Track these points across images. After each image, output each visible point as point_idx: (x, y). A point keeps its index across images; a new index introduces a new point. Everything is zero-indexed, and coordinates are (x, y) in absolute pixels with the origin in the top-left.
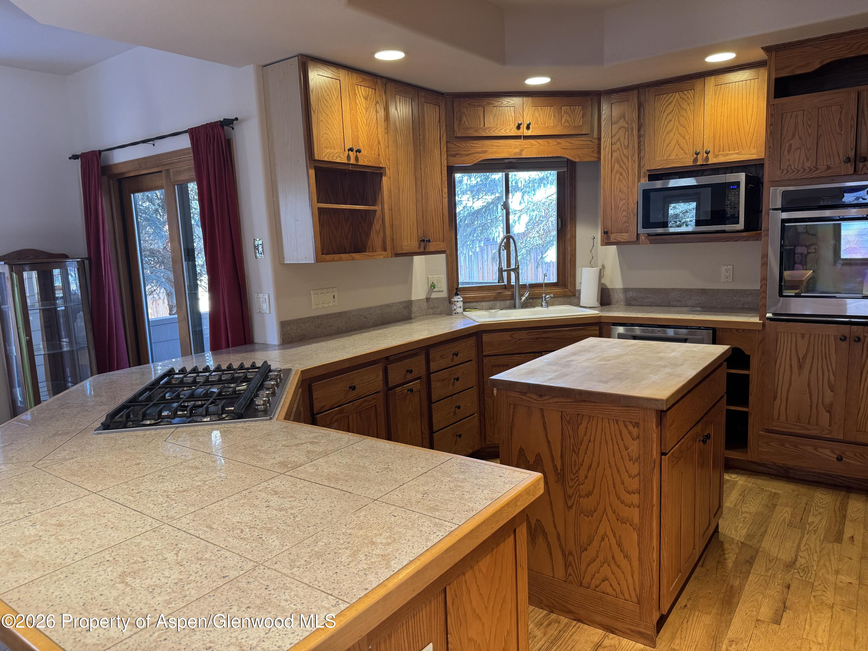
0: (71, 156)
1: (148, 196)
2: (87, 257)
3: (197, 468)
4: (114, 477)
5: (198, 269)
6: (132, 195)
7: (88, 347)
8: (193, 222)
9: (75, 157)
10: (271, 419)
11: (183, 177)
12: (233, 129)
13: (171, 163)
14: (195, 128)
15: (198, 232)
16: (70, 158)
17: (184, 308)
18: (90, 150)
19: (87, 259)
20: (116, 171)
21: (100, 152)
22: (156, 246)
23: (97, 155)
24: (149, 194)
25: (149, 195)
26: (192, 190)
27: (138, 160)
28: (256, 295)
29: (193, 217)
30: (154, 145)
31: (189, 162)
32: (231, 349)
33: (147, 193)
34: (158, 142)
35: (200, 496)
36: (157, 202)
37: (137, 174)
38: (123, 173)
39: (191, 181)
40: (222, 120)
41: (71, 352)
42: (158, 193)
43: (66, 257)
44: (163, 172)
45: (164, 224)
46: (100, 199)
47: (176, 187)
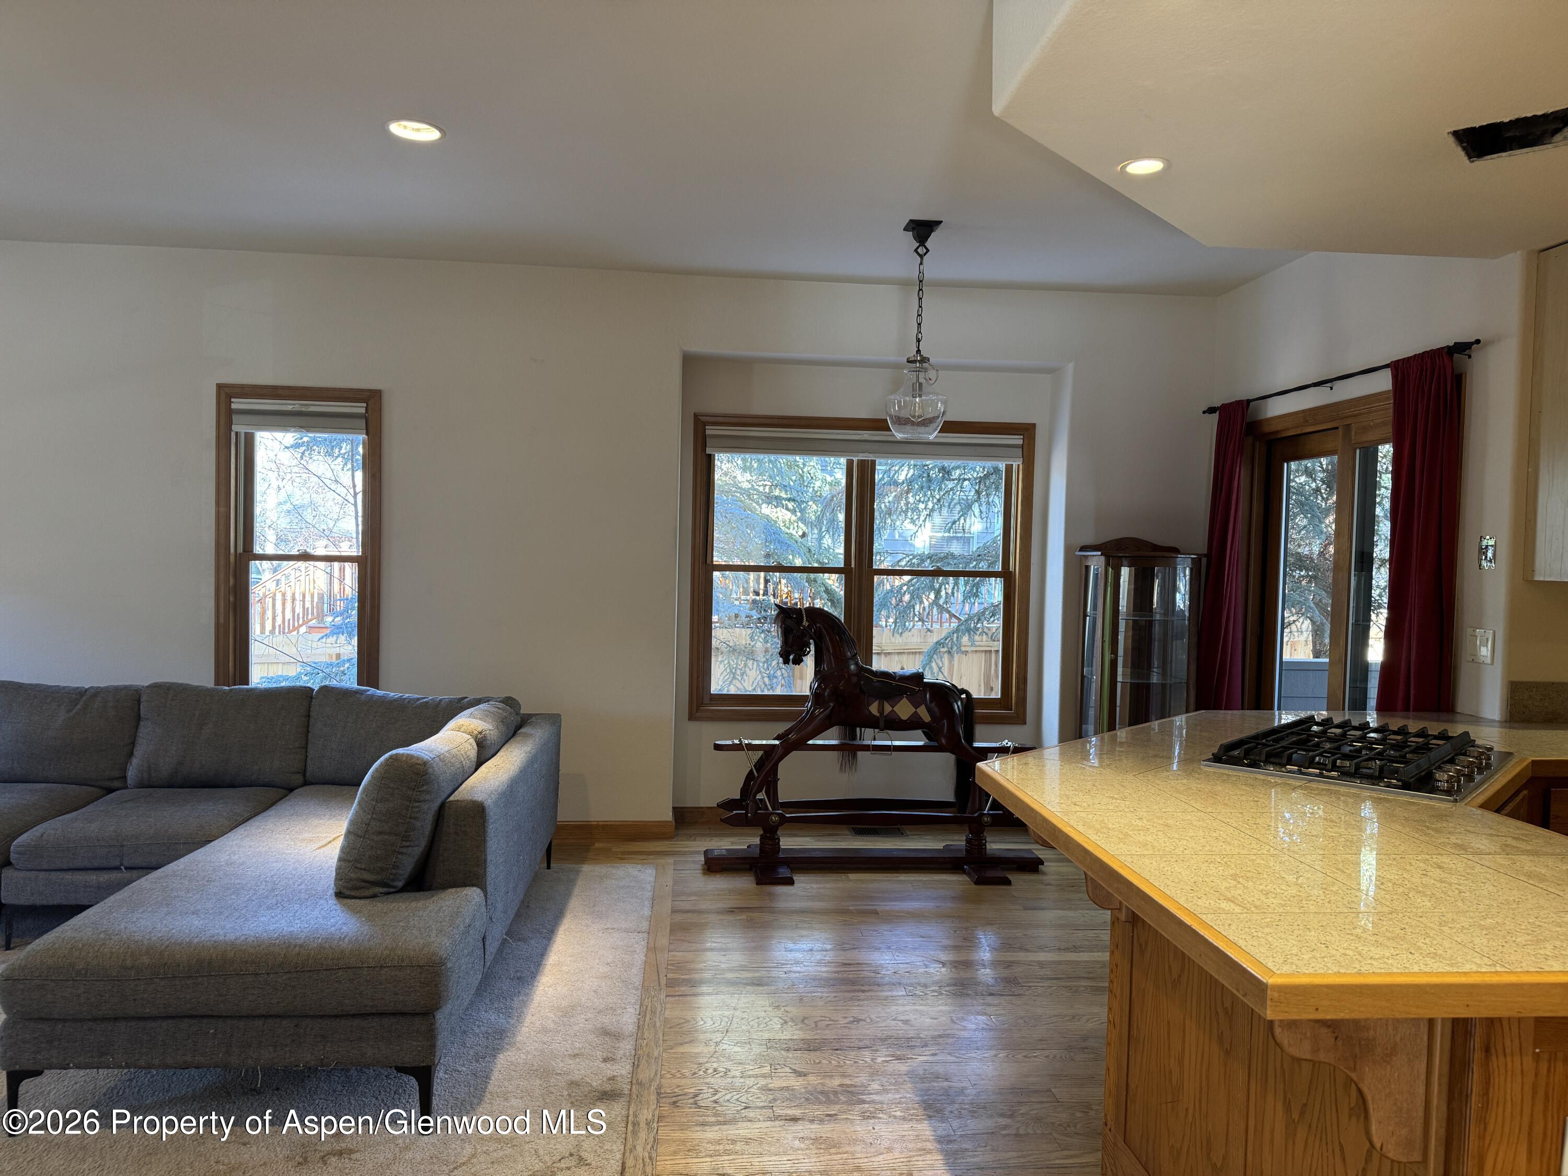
0: (1205, 409)
1: (1306, 467)
2: (1206, 552)
3: (1332, 821)
4: (1226, 804)
5: (1375, 593)
6: (1285, 464)
7: (1187, 683)
8: (1378, 511)
9: (1211, 410)
10: (1456, 801)
11: (1371, 436)
12: (1470, 357)
13: (1356, 416)
14: (1404, 359)
15: (1384, 528)
16: (1204, 412)
17: (1342, 643)
18: (1234, 400)
19: (1205, 555)
20: (1267, 429)
21: (1249, 402)
22: (1307, 549)
23: (1243, 406)
24: (1309, 463)
25: (1309, 465)
26: (1385, 456)
27: (1303, 411)
28: (1470, 631)
29: (1380, 503)
30: (1331, 388)
31: (1388, 414)
32: (1411, 714)
33: (1304, 462)
34: (1338, 385)
35: (1332, 844)
36: (1321, 475)
37: (1299, 432)
38: (1277, 432)
39: (1384, 441)
40: (1451, 344)
41: (1164, 686)
42: (1324, 461)
43: (1176, 551)
44: (1340, 429)
45: (1326, 512)
46: (1238, 470)
47: (1358, 451)
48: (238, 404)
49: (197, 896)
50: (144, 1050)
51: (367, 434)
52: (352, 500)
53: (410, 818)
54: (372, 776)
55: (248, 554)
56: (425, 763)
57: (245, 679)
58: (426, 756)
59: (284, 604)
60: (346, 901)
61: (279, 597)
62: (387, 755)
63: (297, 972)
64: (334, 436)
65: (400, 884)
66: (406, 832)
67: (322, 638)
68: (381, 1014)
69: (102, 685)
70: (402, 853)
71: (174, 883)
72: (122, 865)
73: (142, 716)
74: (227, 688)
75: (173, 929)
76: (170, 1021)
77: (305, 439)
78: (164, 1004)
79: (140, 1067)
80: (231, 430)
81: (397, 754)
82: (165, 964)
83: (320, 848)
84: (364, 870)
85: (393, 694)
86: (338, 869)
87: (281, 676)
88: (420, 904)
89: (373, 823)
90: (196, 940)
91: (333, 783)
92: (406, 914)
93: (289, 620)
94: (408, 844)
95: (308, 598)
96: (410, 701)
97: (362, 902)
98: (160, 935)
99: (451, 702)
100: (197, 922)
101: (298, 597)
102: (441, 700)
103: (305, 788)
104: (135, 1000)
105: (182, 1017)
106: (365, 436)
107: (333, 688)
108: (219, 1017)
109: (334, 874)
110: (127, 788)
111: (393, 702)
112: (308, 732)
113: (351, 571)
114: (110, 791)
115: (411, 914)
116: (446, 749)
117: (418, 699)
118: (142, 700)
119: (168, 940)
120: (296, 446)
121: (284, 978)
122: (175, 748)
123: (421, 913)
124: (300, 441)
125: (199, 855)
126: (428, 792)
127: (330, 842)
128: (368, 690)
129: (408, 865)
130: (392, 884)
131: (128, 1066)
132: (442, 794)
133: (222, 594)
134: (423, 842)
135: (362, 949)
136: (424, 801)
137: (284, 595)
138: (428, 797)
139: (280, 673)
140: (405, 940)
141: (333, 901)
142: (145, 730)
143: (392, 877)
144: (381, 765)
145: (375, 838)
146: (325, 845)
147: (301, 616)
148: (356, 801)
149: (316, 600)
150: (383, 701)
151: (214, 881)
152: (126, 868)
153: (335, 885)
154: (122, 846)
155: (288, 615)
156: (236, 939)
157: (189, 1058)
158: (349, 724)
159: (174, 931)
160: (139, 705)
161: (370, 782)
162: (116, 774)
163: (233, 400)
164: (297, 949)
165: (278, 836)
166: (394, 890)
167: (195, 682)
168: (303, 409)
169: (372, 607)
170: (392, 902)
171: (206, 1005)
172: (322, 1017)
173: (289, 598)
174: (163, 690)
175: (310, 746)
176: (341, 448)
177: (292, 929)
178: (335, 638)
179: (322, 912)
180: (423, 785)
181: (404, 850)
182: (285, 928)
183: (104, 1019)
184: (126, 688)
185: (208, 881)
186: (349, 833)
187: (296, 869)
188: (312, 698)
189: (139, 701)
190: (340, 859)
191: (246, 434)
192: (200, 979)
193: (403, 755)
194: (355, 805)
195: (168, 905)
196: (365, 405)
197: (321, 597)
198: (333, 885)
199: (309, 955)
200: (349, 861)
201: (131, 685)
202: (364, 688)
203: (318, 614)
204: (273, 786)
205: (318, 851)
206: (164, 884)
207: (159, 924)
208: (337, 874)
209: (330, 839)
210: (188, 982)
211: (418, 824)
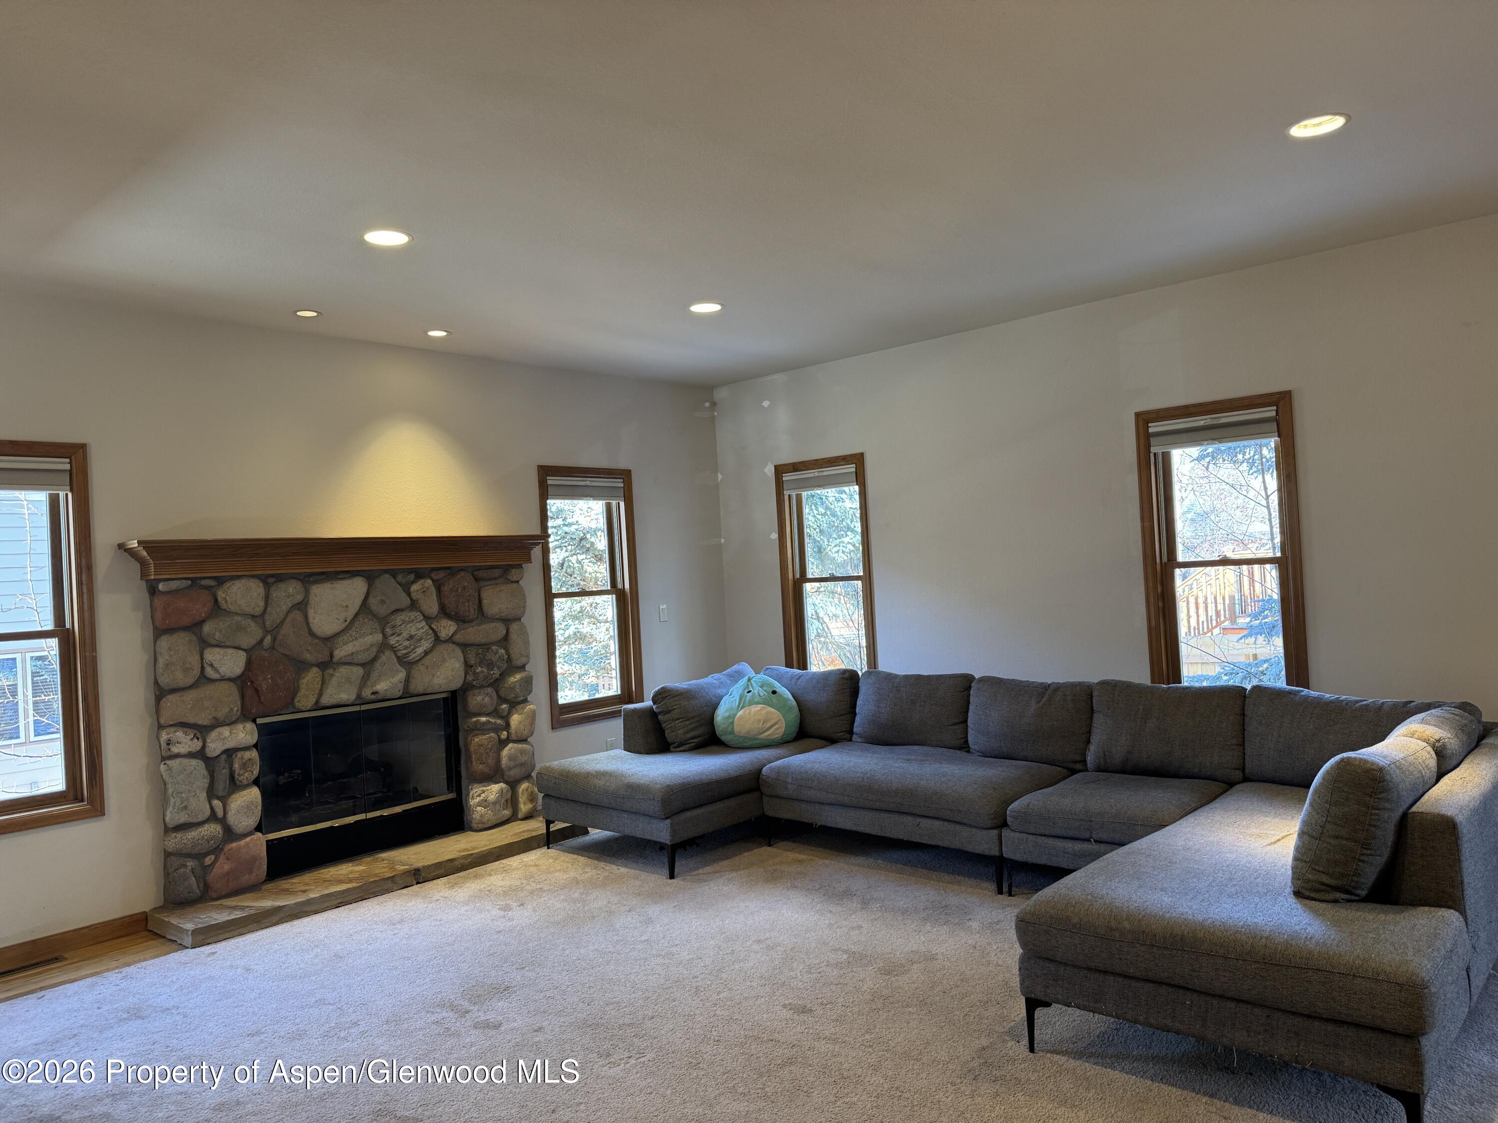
48: (1154, 428)
49: (1163, 875)
50: (1130, 1006)
51: (1279, 436)
52: (1264, 502)
53: (1370, 825)
54: (1323, 778)
55: (1171, 562)
56: (1381, 769)
57: (1177, 678)
58: (1382, 762)
59: (1197, 608)
60: (1308, 902)
61: (1192, 600)
62: (1338, 758)
63: (1266, 963)
64: (1238, 443)
65: (1363, 893)
66: (1365, 839)
67: (1241, 638)
68: (1357, 1025)
69: (1061, 680)
70: (1363, 861)
71: (1141, 860)
72: (1091, 837)
73: (1095, 708)
74: (1165, 686)
75: (1146, 901)
76: (1151, 985)
77: (1210, 450)
78: (1145, 968)
79: (1128, 1020)
80: (1150, 452)
81: (1349, 758)
82: (1144, 932)
83: (1269, 845)
84: (1322, 872)
85: (1329, 695)
86: (1294, 869)
87: (1202, 676)
88: (1390, 917)
89: (1328, 826)
90: (1168, 915)
91: (1274, 781)
92: (1375, 926)
93: (1203, 622)
94: (1369, 852)
95: (1220, 600)
96: (1348, 703)
97: (1323, 905)
98: (1136, 905)
99: (1395, 705)
100: (1167, 900)
101: (1210, 599)
102: (1383, 703)
103: (1245, 784)
104: (1121, 959)
105: (1161, 983)
106: (1277, 438)
107: (1265, 688)
108: (1195, 991)
109: (1290, 872)
110: (1087, 770)
111: (1329, 703)
112: (1244, 730)
113: (1272, 574)
114: (1073, 772)
115: (1381, 927)
116: (1401, 756)
117: (1357, 702)
118: (1094, 695)
119: (1144, 910)
120: (1200, 459)
121: (1253, 966)
122: (1124, 739)
123: (1392, 927)
124: (1205, 453)
125: (1157, 836)
126: (1388, 800)
127: (1279, 840)
128: (1303, 691)
129: (1370, 874)
130: (1354, 891)
131: (1117, 1017)
132: (1403, 803)
133: (1152, 600)
134: (1386, 853)
135: (1331, 953)
136: (1384, 809)
137: (1196, 599)
138: (1387, 805)
139: (1200, 673)
140: (1378, 953)
141: (1292, 900)
142: (1099, 721)
143: (1353, 884)
144: (1332, 767)
145: (1333, 842)
146: (1275, 843)
147: (1214, 618)
148: (1307, 802)
149: (1227, 602)
150: (1318, 703)
151: (1175, 863)
152: (1095, 841)
153: (1292, 883)
154: (1091, 821)
155: (1203, 618)
156: (1204, 920)
157: (1169, 1022)
158: (1286, 725)
159: (1147, 903)
160: (1092, 699)
161: (1321, 785)
162: (1078, 758)
163: (1150, 425)
164: (1264, 940)
165: (1226, 828)
166: (1357, 898)
167: (1136, 680)
168: (1215, 422)
169: (1297, 607)
170: (1357, 910)
171: (1182, 977)
172: (1294, 1013)
173: (1201, 601)
174: (1109, 686)
175: (1247, 745)
176: (1244, 454)
177: (1256, 920)
178: (1253, 639)
179: (1283, 908)
180: (1381, 792)
181: (1365, 858)
182: (1249, 918)
183: (1097, 970)
184: (1080, 684)
185: (1170, 862)
186: (1302, 834)
187: (1250, 862)
188: (1245, 697)
189: (1092, 696)
190: (1296, 859)
191: (1163, 453)
192: (1175, 952)
193: (1355, 759)
194: (1306, 805)
195: (1138, 879)
196: (1275, 408)
197: (1232, 598)
198: (1290, 883)
199: (1276, 949)
200: (1305, 861)
201: (1084, 682)
202: (1297, 688)
203: (1231, 616)
204: (1215, 780)
205: (1269, 847)
206: (1133, 860)
207: (1134, 895)
208: (1294, 873)
209: (1278, 837)
210: (1165, 953)
211: (1379, 833)
